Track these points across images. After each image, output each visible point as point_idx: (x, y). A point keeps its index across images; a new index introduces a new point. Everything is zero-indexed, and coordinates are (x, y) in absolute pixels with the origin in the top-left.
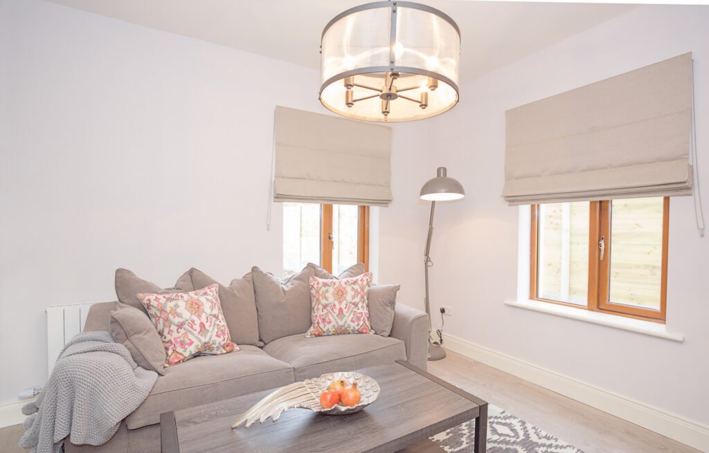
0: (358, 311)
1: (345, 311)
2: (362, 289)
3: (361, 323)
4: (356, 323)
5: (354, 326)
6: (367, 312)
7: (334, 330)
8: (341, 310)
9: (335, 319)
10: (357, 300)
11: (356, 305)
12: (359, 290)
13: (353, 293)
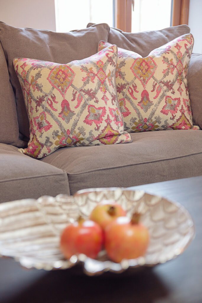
0: (173, 96)
1: (152, 96)
2: (180, 61)
3: (178, 114)
4: (170, 115)
5: (166, 119)
6: (187, 98)
7: (134, 125)
8: (145, 94)
9: (136, 109)
10: (171, 77)
11: (169, 86)
12: (175, 62)
13: (165, 66)
